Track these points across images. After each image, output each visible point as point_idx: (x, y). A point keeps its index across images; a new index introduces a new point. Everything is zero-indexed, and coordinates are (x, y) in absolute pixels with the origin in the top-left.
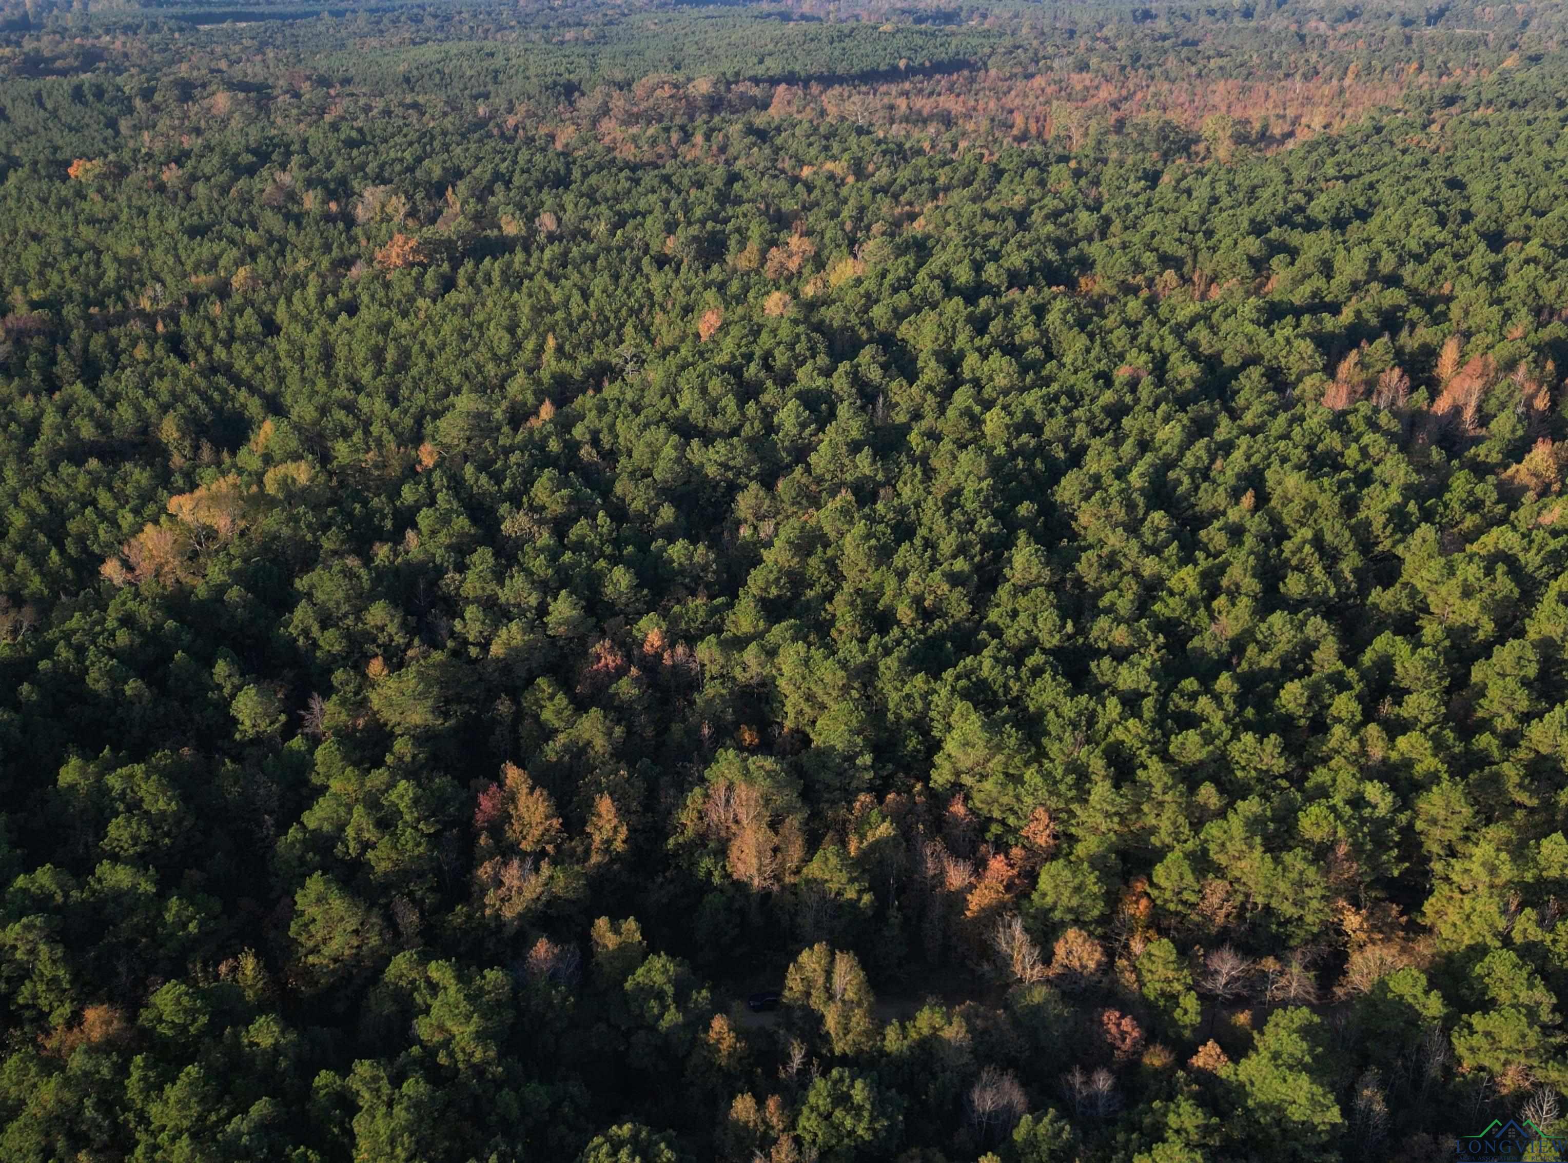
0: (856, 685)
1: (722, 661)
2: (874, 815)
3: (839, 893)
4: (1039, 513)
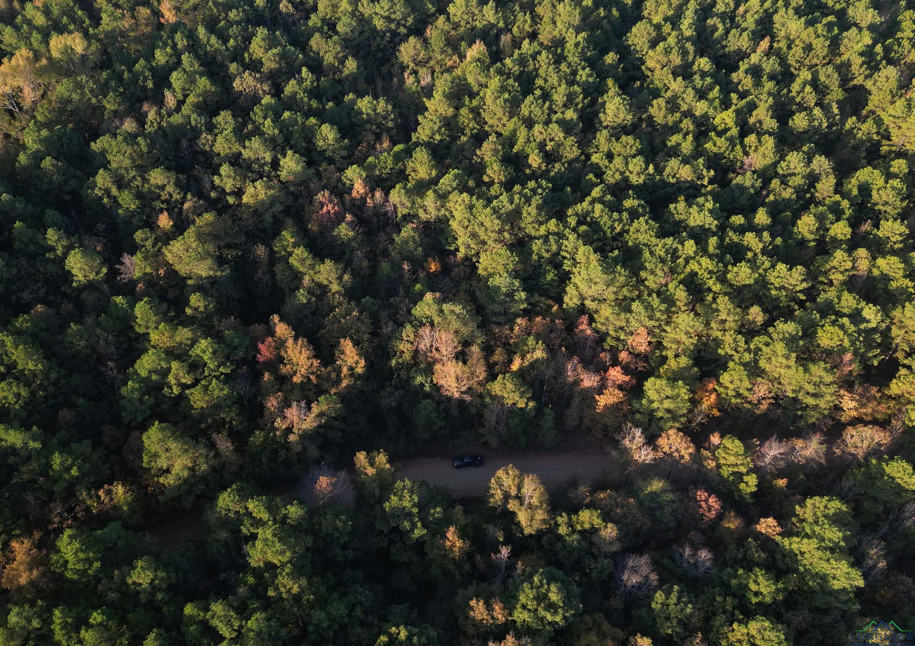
0: (507, 228)
1: (409, 205)
2: (531, 341)
4: (620, 61)
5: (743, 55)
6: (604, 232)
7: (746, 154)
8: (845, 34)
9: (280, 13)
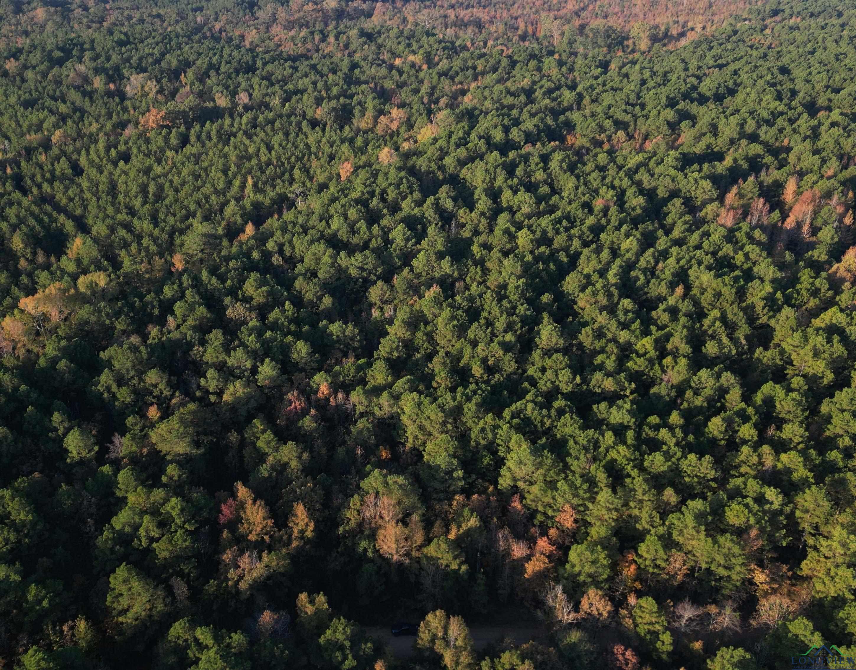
0: (450, 421)
1: (366, 403)
2: (466, 512)
3: (447, 566)
4: (555, 300)
5: (661, 299)
6: (536, 426)
7: (664, 371)
8: (750, 284)
9: (272, 264)
